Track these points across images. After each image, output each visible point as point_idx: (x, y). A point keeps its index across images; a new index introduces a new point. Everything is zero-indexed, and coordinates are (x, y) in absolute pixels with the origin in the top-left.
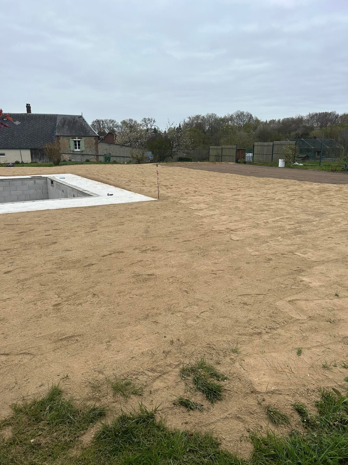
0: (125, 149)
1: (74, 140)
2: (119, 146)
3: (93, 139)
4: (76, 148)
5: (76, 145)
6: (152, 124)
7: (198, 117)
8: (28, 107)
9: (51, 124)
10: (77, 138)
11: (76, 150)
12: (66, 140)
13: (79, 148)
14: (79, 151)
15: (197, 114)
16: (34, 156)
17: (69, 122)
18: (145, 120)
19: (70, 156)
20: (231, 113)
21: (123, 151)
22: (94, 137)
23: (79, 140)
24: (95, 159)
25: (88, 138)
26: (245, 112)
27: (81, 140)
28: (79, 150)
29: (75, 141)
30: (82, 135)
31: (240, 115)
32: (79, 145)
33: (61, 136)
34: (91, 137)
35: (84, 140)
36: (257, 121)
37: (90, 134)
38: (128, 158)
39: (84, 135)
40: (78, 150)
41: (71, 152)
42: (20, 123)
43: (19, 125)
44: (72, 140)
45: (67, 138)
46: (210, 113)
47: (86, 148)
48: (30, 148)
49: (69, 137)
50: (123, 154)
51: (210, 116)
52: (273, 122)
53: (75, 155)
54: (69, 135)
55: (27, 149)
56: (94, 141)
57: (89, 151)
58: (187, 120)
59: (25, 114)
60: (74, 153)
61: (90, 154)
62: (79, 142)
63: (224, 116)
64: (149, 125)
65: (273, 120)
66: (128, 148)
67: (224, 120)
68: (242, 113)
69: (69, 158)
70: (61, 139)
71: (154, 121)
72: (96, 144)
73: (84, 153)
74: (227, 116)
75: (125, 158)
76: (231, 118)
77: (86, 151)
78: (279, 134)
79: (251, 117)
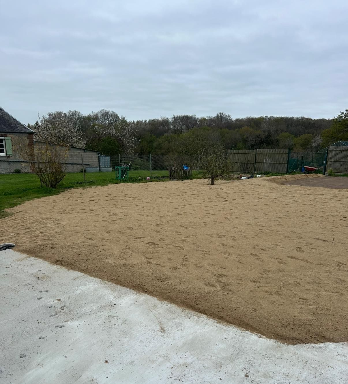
0: (74, 152)
3: (24, 137)
7: (59, 114)
13: (2, 152)
14: (3, 157)
15: (59, 111)
20: (96, 112)
21: (71, 155)
22: (26, 134)
23: (3, 138)
24: (30, 169)
25: (17, 136)
26: (110, 112)
27: (5, 138)
28: (3, 154)
30: (8, 131)
31: (106, 114)
32: (2, 146)
34: (22, 134)
35: (10, 138)
36: (124, 121)
37: (19, 128)
38: (79, 166)
39: (10, 131)
46: (73, 110)
47: (14, 151)
50: (71, 160)
51: (73, 114)
52: (139, 123)
56: (28, 140)
57: (20, 156)
58: (47, 117)
61: (21, 161)
63: (89, 115)
65: (140, 121)
66: (78, 151)
67: (89, 119)
68: (107, 113)
72: (31, 144)
73: (11, 159)
74: (91, 114)
75: (75, 166)
76: (96, 117)
77: (15, 156)
78: (151, 136)
79: (117, 117)
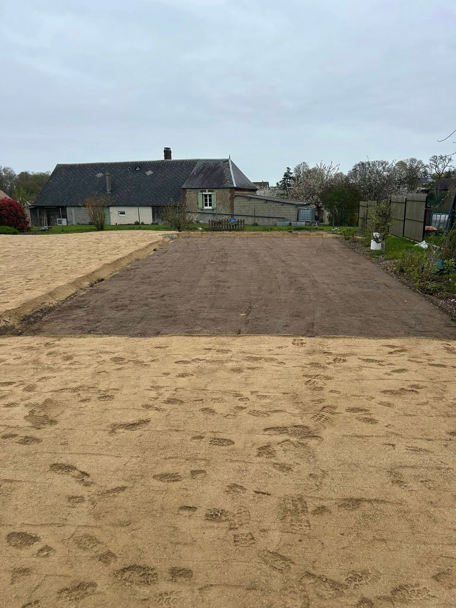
1: (204, 193)
2: (263, 202)
3: (227, 192)
4: (206, 205)
5: (206, 200)
6: (446, 164)
8: (167, 153)
9: (186, 173)
10: (207, 191)
11: (206, 208)
12: (193, 195)
13: (210, 205)
14: (211, 210)
16: (156, 216)
17: (208, 169)
18: (434, 159)
19: (197, 215)
22: (229, 190)
23: (210, 193)
25: (221, 191)
27: (213, 193)
28: (210, 208)
29: (206, 196)
30: (214, 187)
32: (210, 200)
33: (188, 189)
34: (225, 190)
35: (215, 193)
39: (216, 187)
40: (208, 207)
41: (200, 211)
42: (152, 172)
43: (150, 175)
44: (201, 193)
45: (195, 191)
47: (218, 204)
48: (151, 204)
49: (198, 190)
50: (267, 213)
53: (204, 215)
54: (197, 187)
55: (147, 206)
56: (230, 194)
57: (222, 209)
59: (162, 161)
60: (203, 213)
61: (223, 213)
62: (210, 196)
64: (440, 166)
69: (197, 219)
70: (188, 193)
71: (450, 160)
72: (232, 198)
73: (215, 212)
75: (271, 219)
77: (219, 209)
